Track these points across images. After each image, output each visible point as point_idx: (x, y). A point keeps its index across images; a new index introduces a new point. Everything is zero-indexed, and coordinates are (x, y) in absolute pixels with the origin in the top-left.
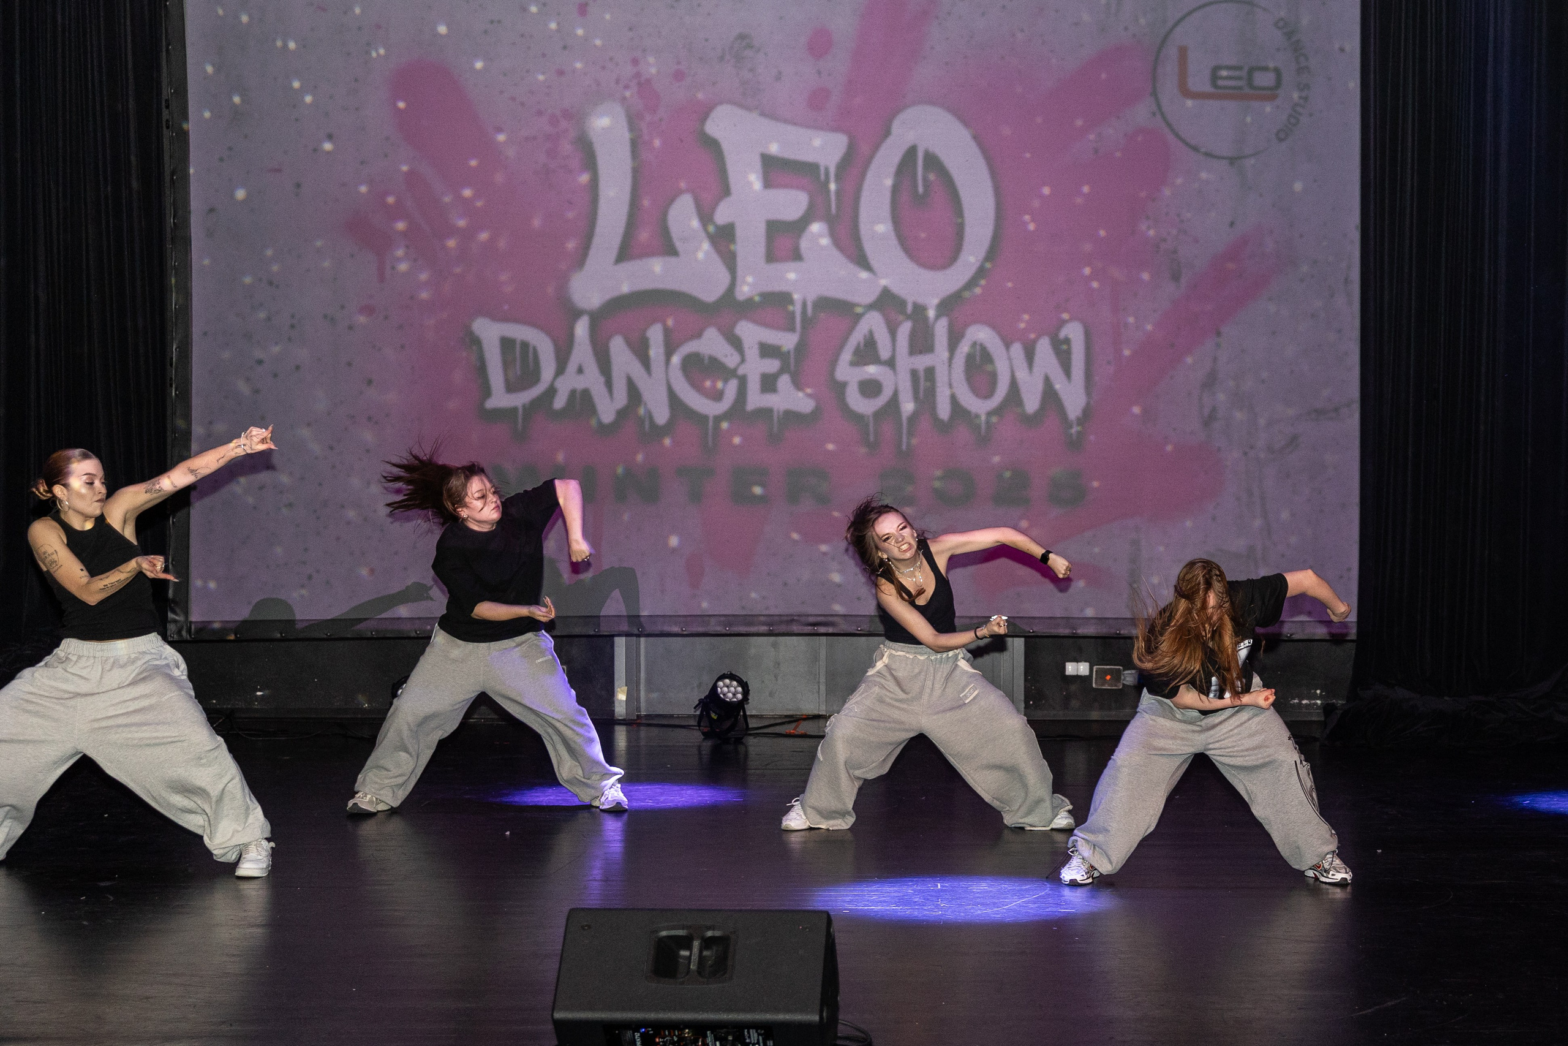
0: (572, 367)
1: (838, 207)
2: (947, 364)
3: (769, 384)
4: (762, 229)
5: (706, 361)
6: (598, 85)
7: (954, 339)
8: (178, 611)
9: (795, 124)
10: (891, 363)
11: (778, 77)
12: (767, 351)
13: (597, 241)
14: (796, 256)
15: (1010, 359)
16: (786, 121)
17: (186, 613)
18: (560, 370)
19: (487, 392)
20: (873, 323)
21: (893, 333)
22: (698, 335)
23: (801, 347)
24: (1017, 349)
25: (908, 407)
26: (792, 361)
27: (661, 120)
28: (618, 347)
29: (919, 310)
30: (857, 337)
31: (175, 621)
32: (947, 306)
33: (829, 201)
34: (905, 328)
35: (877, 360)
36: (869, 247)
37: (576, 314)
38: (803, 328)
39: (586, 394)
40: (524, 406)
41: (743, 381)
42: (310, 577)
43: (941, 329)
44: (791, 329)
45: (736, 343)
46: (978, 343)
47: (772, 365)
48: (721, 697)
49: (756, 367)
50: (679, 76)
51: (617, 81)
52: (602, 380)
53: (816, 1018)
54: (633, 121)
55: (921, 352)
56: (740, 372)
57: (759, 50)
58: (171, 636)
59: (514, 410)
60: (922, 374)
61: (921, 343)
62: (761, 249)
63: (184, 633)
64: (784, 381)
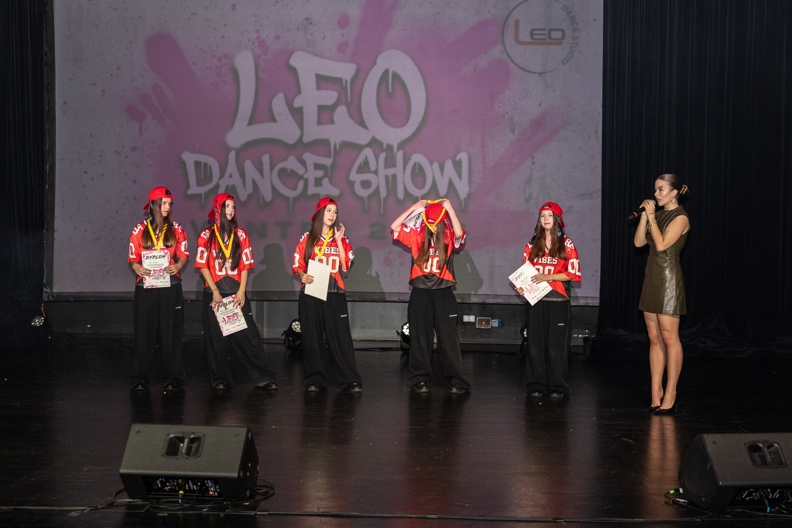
0: (227, 174)
1: (351, 99)
2: (402, 173)
3: (318, 182)
4: (315, 109)
5: (289, 171)
6: (240, 42)
7: (406, 161)
8: (48, 287)
9: (331, 59)
10: (376, 172)
11: (324, 38)
12: (317, 167)
13: (239, 116)
14: (332, 122)
15: (433, 170)
16: (327, 58)
17: (51, 288)
18: (222, 176)
19: (188, 187)
20: (368, 153)
21: (377, 157)
22: (286, 159)
23: (334, 164)
24: (436, 165)
25: (383, 193)
26: (329, 171)
27: (269, 58)
28: (248, 165)
29: (390, 147)
30: (360, 160)
31: (47, 292)
32: (402, 145)
33: (347, 96)
34: (383, 156)
35: (369, 171)
36: (365, 117)
37: (229, 150)
38: (335, 156)
39: (233, 187)
40: (205, 193)
41: (306, 181)
42: (107, 272)
43: (400, 155)
44: (329, 156)
45: (303, 163)
46: (417, 163)
47: (320, 174)
48: (293, 330)
49: (312, 174)
50: (277, 38)
51: (249, 41)
52: (241, 180)
53: (236, 475)
54: (256, 59)
55: (390, 167)
56: (305, 177)
57: (315, 25)
58: (45, 299)
59: (200, 195)
60: (390, 178)
61: (390, 163)
62: (315, 119)
63: (51, 298)
64: (326, 181)
